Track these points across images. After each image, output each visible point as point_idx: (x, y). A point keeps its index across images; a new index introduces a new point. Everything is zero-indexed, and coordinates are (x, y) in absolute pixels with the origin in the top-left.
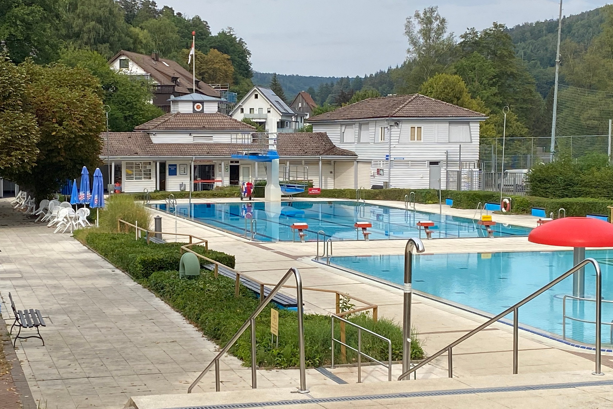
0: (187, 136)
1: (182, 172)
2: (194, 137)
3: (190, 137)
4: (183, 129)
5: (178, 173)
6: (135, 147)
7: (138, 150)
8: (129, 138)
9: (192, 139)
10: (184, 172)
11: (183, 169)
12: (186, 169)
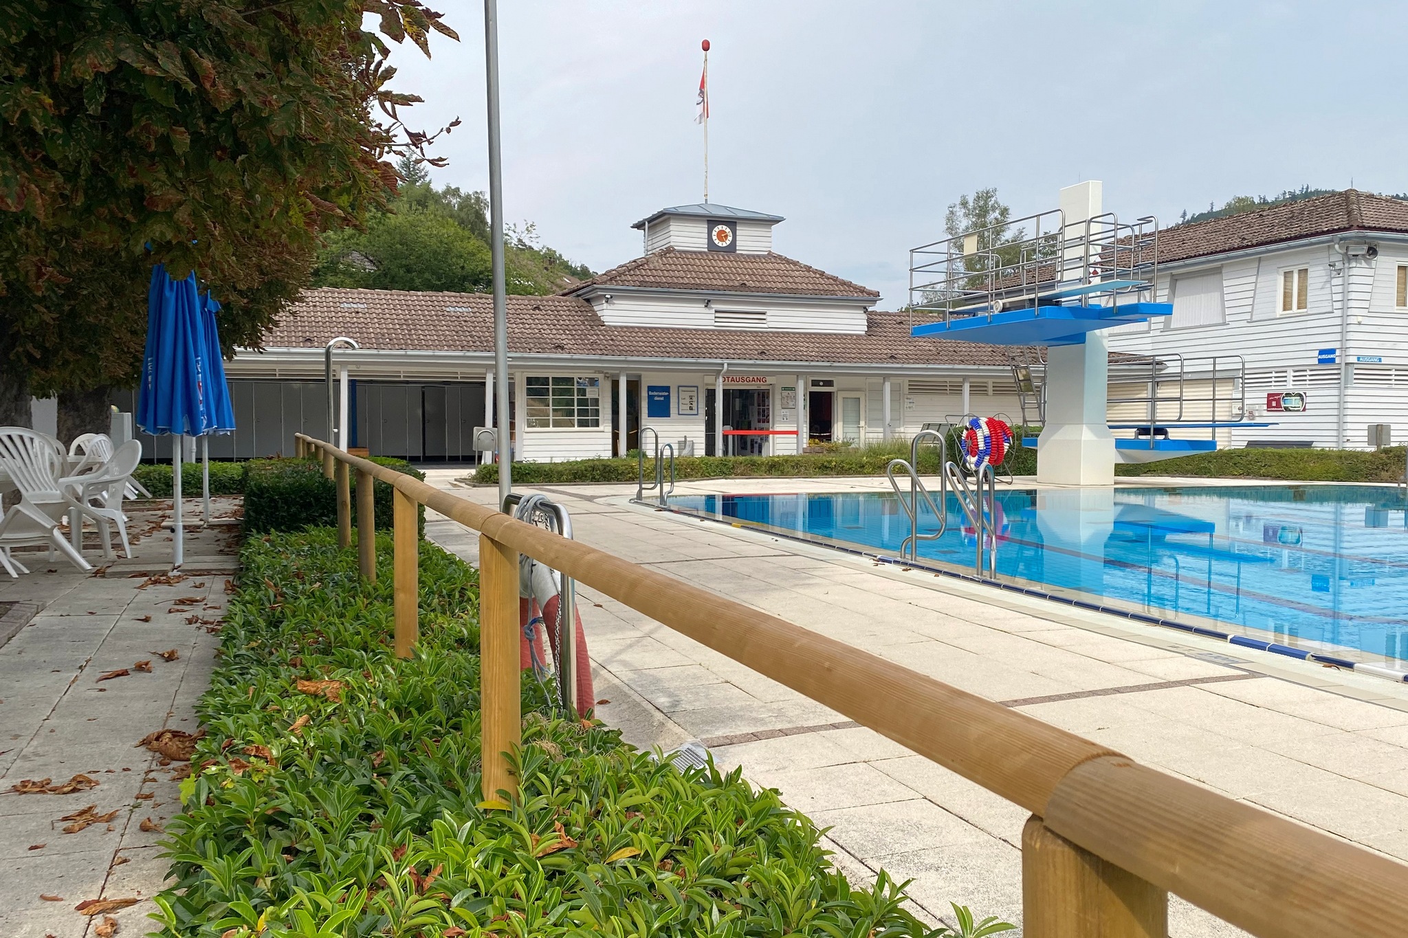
0: (699, 308)
1: (685, 408)
2: (716, 312)
3: (706, 310)
4: (685, 286)
5: (673, 410)
6: (554, 332)
7: (564, 339)
8: (534, 309)
9: (712, 317)
10: (691, 409)
11: (687, 401)
12: (695, 399)
